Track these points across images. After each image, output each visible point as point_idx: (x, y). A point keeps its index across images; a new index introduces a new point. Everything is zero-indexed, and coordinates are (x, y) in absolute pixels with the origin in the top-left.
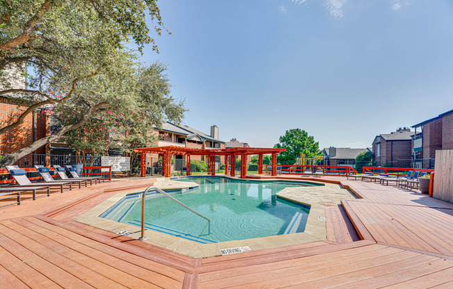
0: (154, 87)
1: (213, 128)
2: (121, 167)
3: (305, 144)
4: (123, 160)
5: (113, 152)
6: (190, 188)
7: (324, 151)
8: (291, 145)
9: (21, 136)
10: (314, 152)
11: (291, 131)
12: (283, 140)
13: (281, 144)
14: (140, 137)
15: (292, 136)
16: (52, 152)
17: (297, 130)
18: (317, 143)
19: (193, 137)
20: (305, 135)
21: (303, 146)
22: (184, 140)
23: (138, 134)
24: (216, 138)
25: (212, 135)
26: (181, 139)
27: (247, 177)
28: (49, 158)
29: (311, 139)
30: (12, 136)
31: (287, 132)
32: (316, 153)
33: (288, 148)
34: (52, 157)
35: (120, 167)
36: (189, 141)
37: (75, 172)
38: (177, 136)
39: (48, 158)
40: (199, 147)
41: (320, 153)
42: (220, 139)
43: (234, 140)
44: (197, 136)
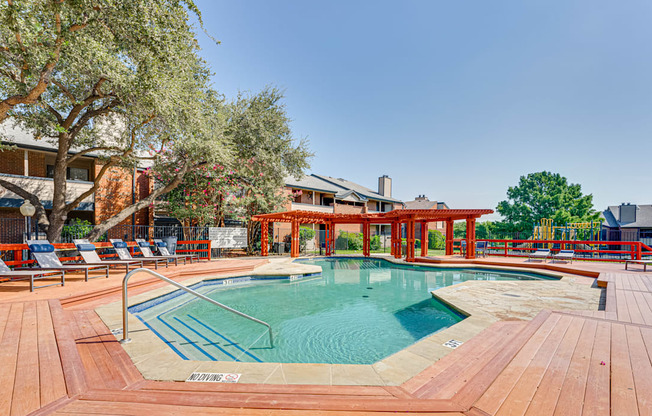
0: (258, 125)
1: (382, 180)
2: (235, 242)
3: (561, 200)
4: (238, 231)
5: (228, 222)
6: (306, 275)
7: (608, 213)
8: (532, 204)
9: (119, 203)
10: (580, 215)
11: (532, 176)
12: (513, 193)
13: (512, 202)
14: (261, 199)
15: (532, 185)
16: (156, 223)
17: (544, 173)
18: (589, 198)
19: (346, 195)
20: (560, 182)
21: (556, 204)
22: (331, 200)
23: (257, 195)
24: (387, 196)
25: (381, 192)
26: (326, 199)
27: (417, 260)
28: (153, 229)
29: (575, 190)
30: (111, 204)
31: (522, 179)
32: (585, 217)
33: (524, 208)
34: (156, 229)
35: (233, 242)
36: (339, 202)
37: (165, 249)
38: (322, 195)
39: (151, 230)
40: (357, 211)
41: (596, 217)
42: (396, 198)
43: (421, 198)
44: (354, 194)
